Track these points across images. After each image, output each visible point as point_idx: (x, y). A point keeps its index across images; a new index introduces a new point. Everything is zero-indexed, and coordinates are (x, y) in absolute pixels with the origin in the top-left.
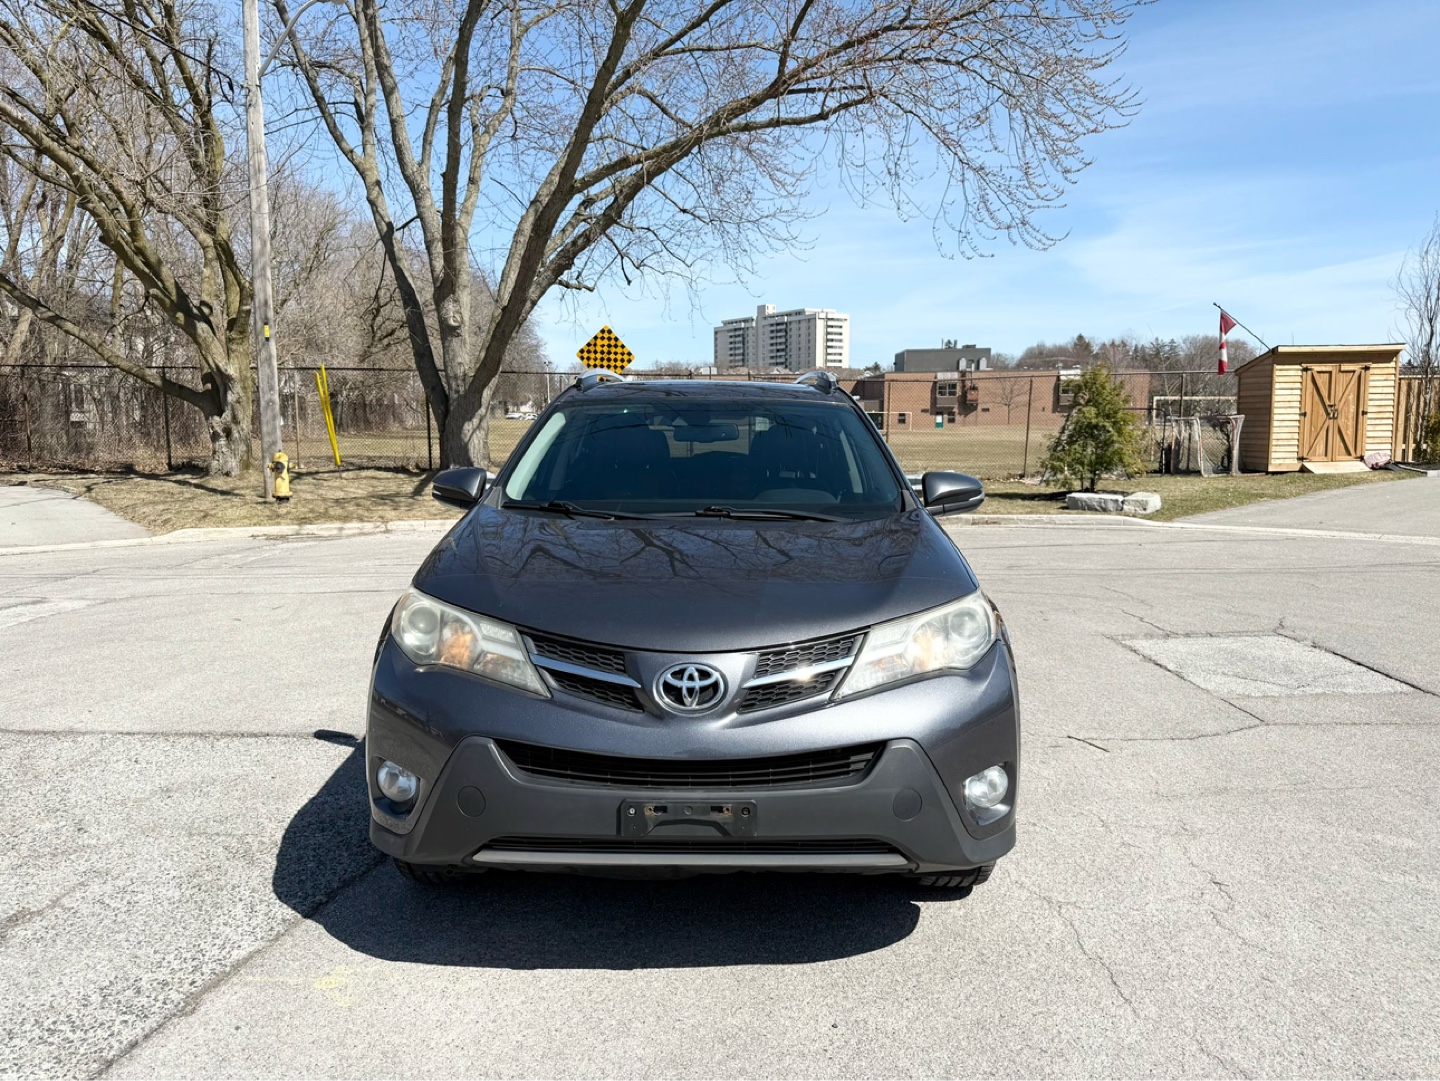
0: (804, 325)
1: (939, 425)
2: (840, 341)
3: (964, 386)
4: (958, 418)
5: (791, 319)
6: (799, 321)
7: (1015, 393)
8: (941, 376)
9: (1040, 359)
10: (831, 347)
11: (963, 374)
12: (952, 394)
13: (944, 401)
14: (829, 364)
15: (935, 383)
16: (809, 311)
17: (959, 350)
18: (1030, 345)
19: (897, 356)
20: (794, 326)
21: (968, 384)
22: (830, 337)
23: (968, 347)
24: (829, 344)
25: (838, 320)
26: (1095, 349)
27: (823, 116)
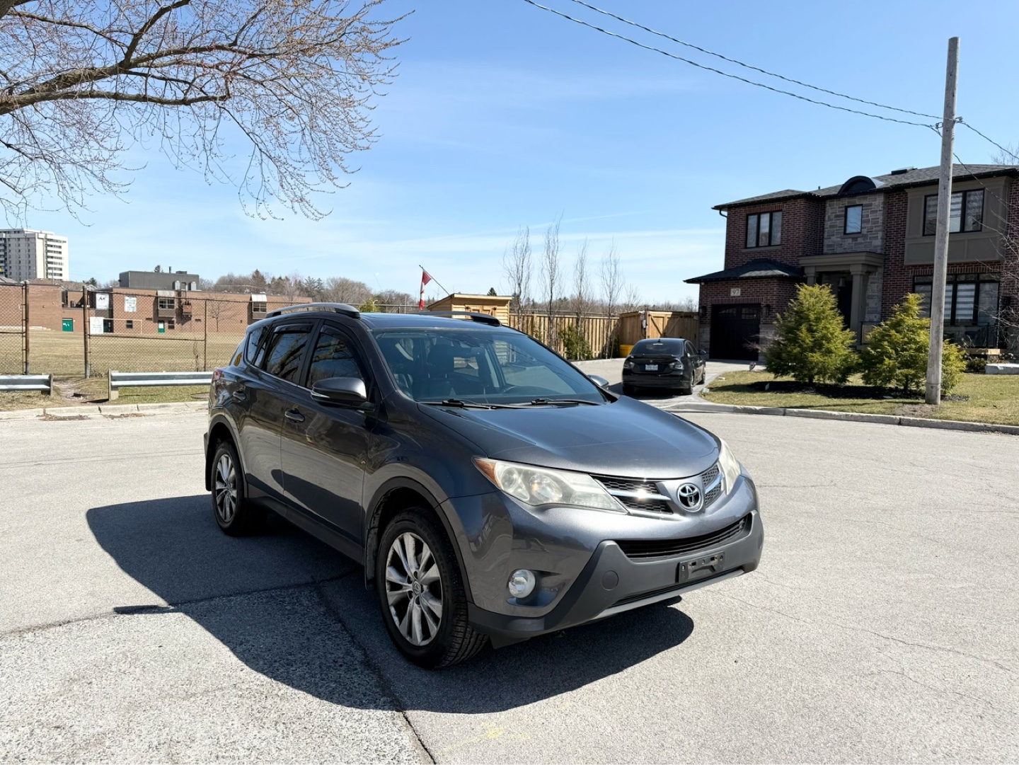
0: (23, 242)
1: (161, 331)
2: (60, 258)
3: (180, 302)
4: (176, 325)
5: (8, 236)
6: (19, 239)
7: (221, 309)
8: (161, 293)
9: (231, 285)
10: (52, 263)
11: (179, 293)
12: (170, 307)
13: (164, 312)
14: (50, 277)
15: (157, 298)
16: (28, 230)
17: (174, 274)
18: (222, 275)
19: (121, 275)
20: (12, 242)
21: (184, 301)
22: (49, 254)
23: (180, 272)
24: (49, 260)
25: (57, 241)
26: (268, 281)
27: (185, 102)
